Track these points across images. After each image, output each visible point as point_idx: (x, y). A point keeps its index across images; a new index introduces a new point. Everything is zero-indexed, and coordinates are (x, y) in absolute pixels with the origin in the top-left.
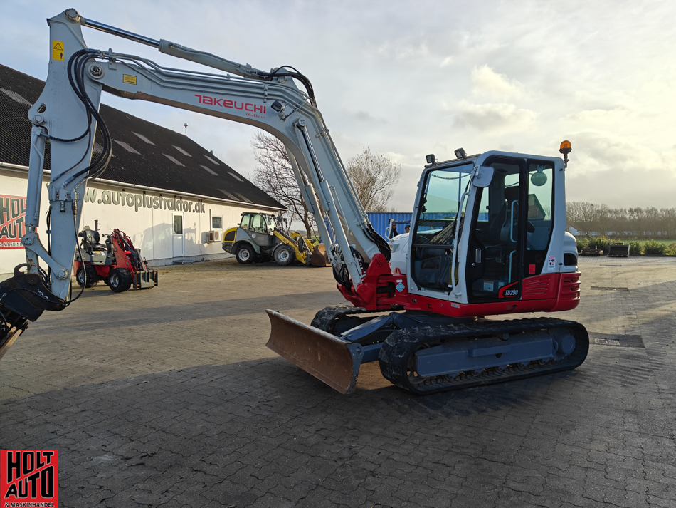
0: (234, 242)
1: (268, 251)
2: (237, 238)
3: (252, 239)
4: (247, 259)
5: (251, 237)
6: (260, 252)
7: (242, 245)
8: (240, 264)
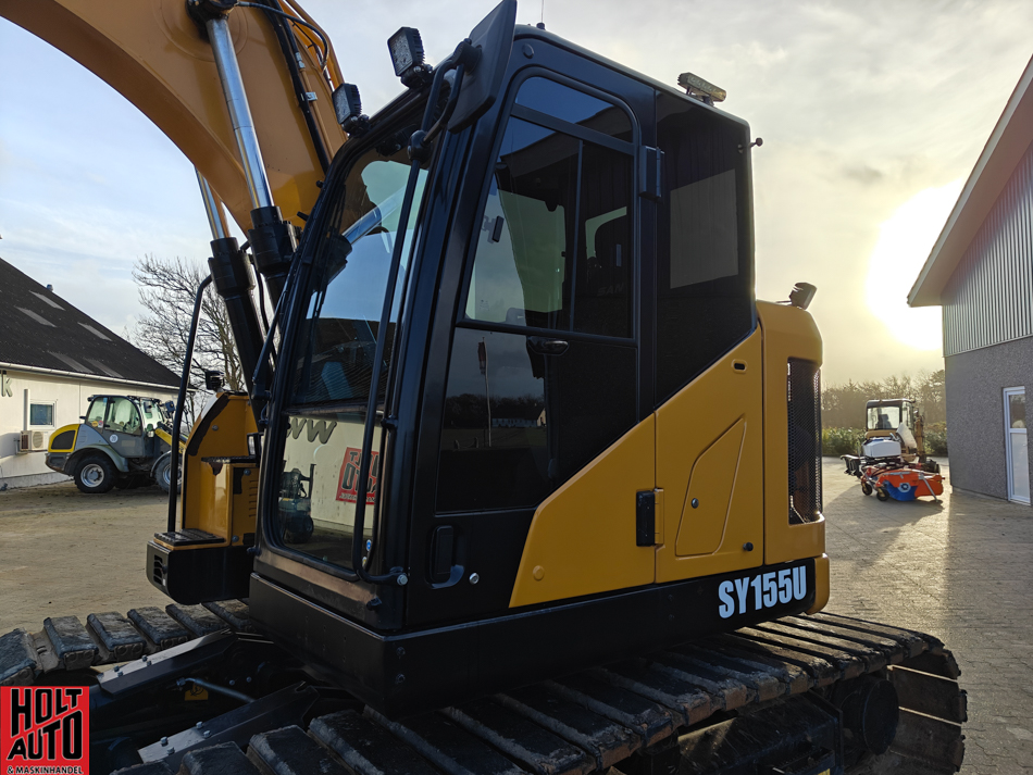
0: (71, 451)
1: (144, 467)
2: (79, 444)
3: (110, 444)
4: (98, 483)
5: (108, 441)
6: (126, 470)
7: (89, 456)
8: (83, 493)
